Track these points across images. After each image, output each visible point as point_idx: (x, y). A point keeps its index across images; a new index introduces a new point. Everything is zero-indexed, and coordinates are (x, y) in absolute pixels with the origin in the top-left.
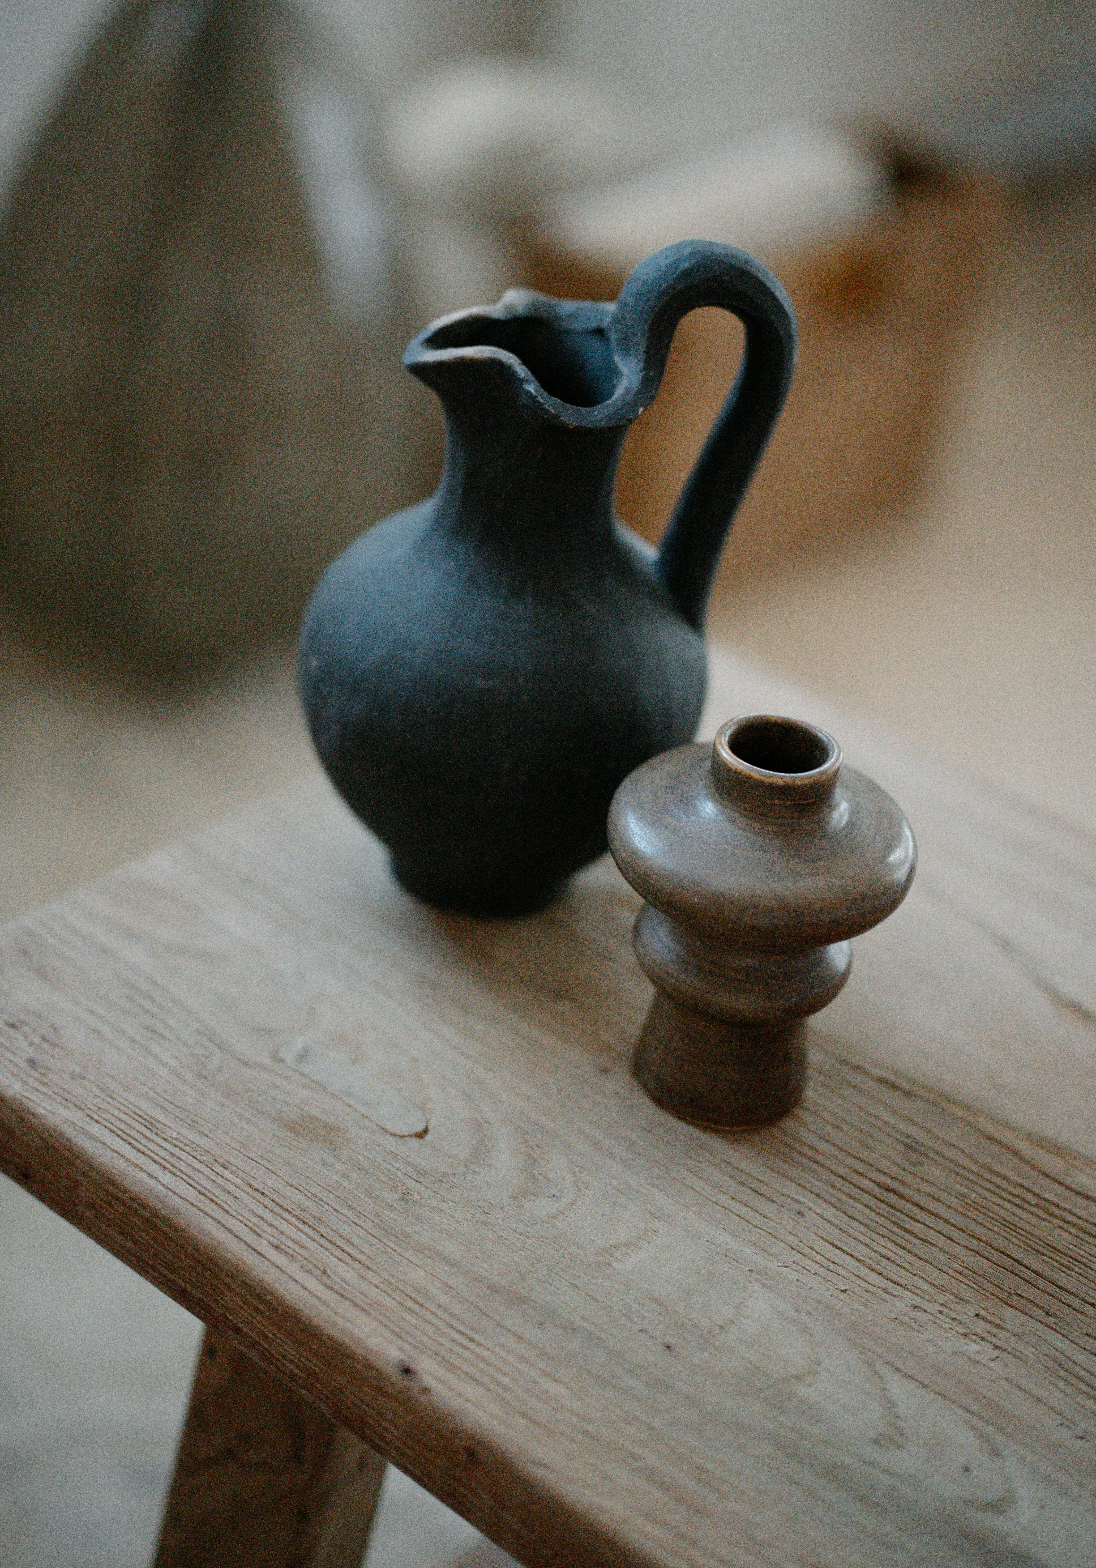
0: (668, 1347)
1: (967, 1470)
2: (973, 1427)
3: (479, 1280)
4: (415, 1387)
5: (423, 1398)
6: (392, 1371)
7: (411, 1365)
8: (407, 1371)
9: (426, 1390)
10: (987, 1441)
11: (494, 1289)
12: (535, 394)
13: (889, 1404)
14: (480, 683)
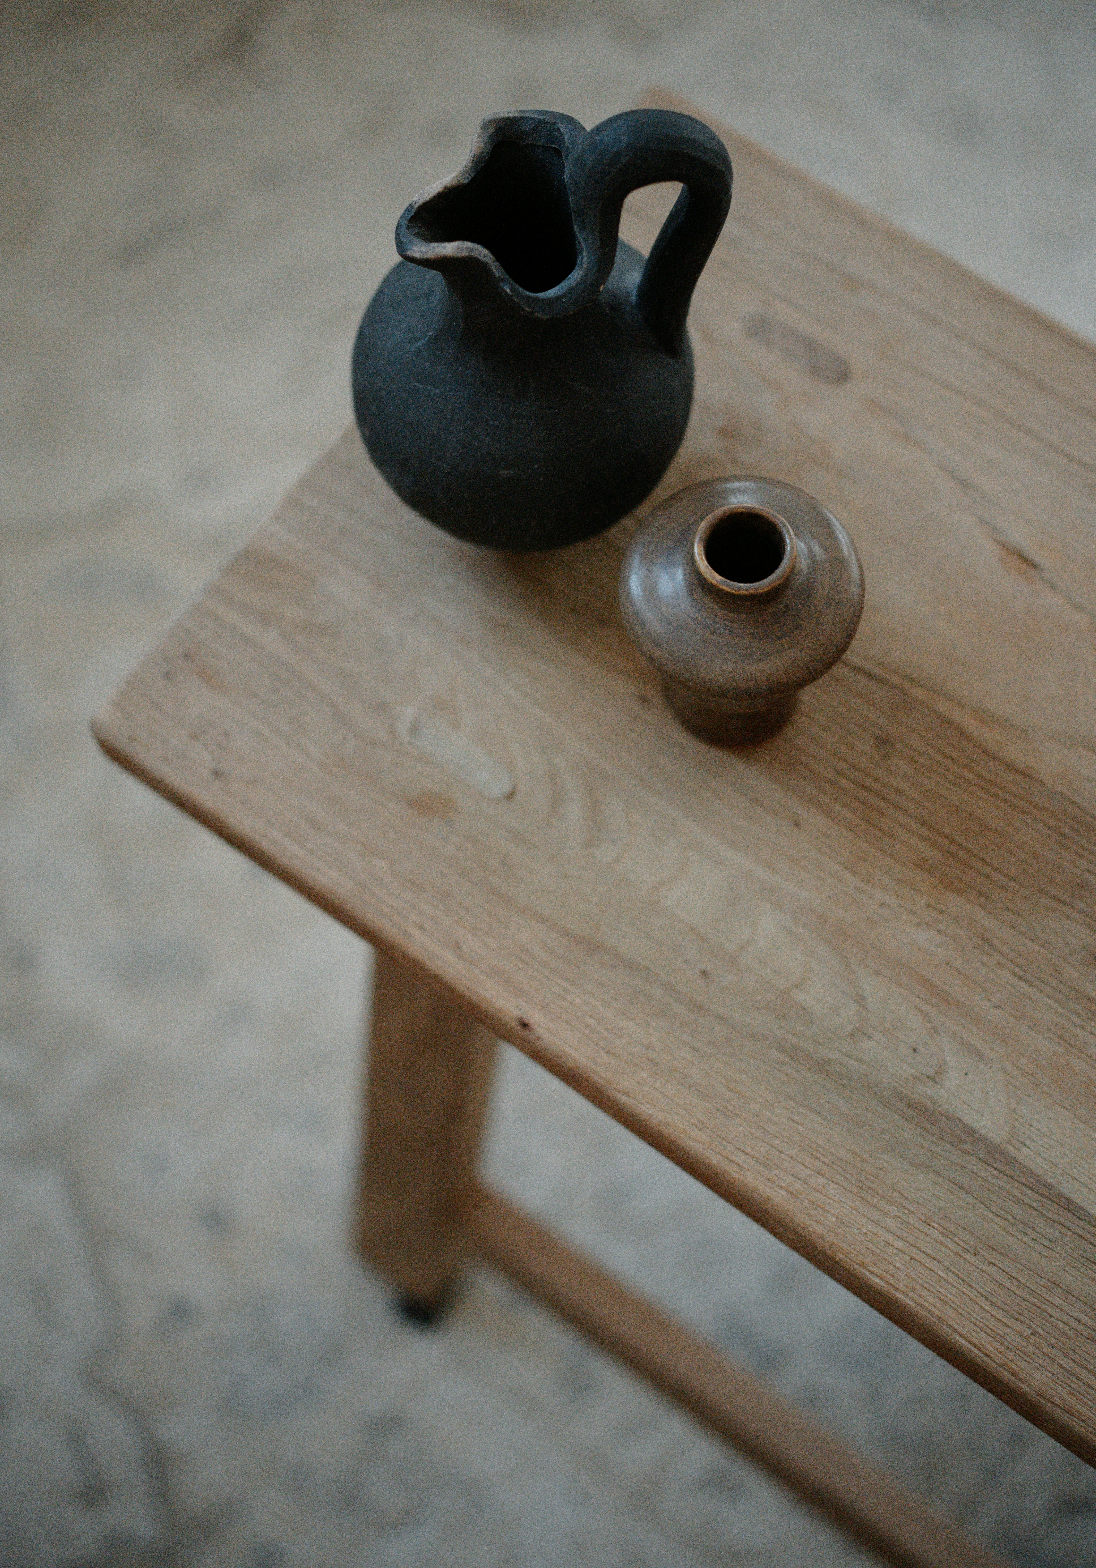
0: (704, 973)
1: (915, 1050)
2: (921, 1011)
3: (566, 933)
4: (532, 1036)
5: (538, 1043)
6: (514, 1024)
7: (526, 1020)
8: (525, 1025)
9: (539, 1038)
10: (930, 1021)
11: (579, 940)
12: (510, 294)
13: (861, 1001)
14: (503, 472)
